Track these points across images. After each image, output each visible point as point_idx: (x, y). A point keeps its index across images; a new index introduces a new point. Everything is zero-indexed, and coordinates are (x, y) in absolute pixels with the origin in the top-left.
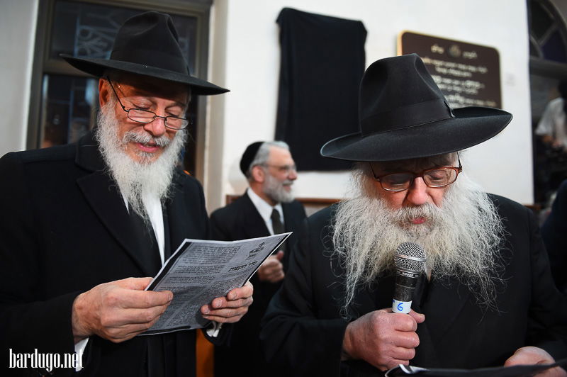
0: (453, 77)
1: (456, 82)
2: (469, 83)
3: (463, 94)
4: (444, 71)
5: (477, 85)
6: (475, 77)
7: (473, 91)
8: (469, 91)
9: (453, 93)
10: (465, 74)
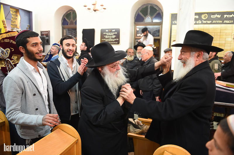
0: (110, 35)
1: (110, 36)
2: (113, 36)
3: (112, 38)
4: (108, 35)
5: (115, 36)
6: (114, 35)
7: (114, 37)
8: (113, 38)
9: (110, 38)
10: (112, 35)
